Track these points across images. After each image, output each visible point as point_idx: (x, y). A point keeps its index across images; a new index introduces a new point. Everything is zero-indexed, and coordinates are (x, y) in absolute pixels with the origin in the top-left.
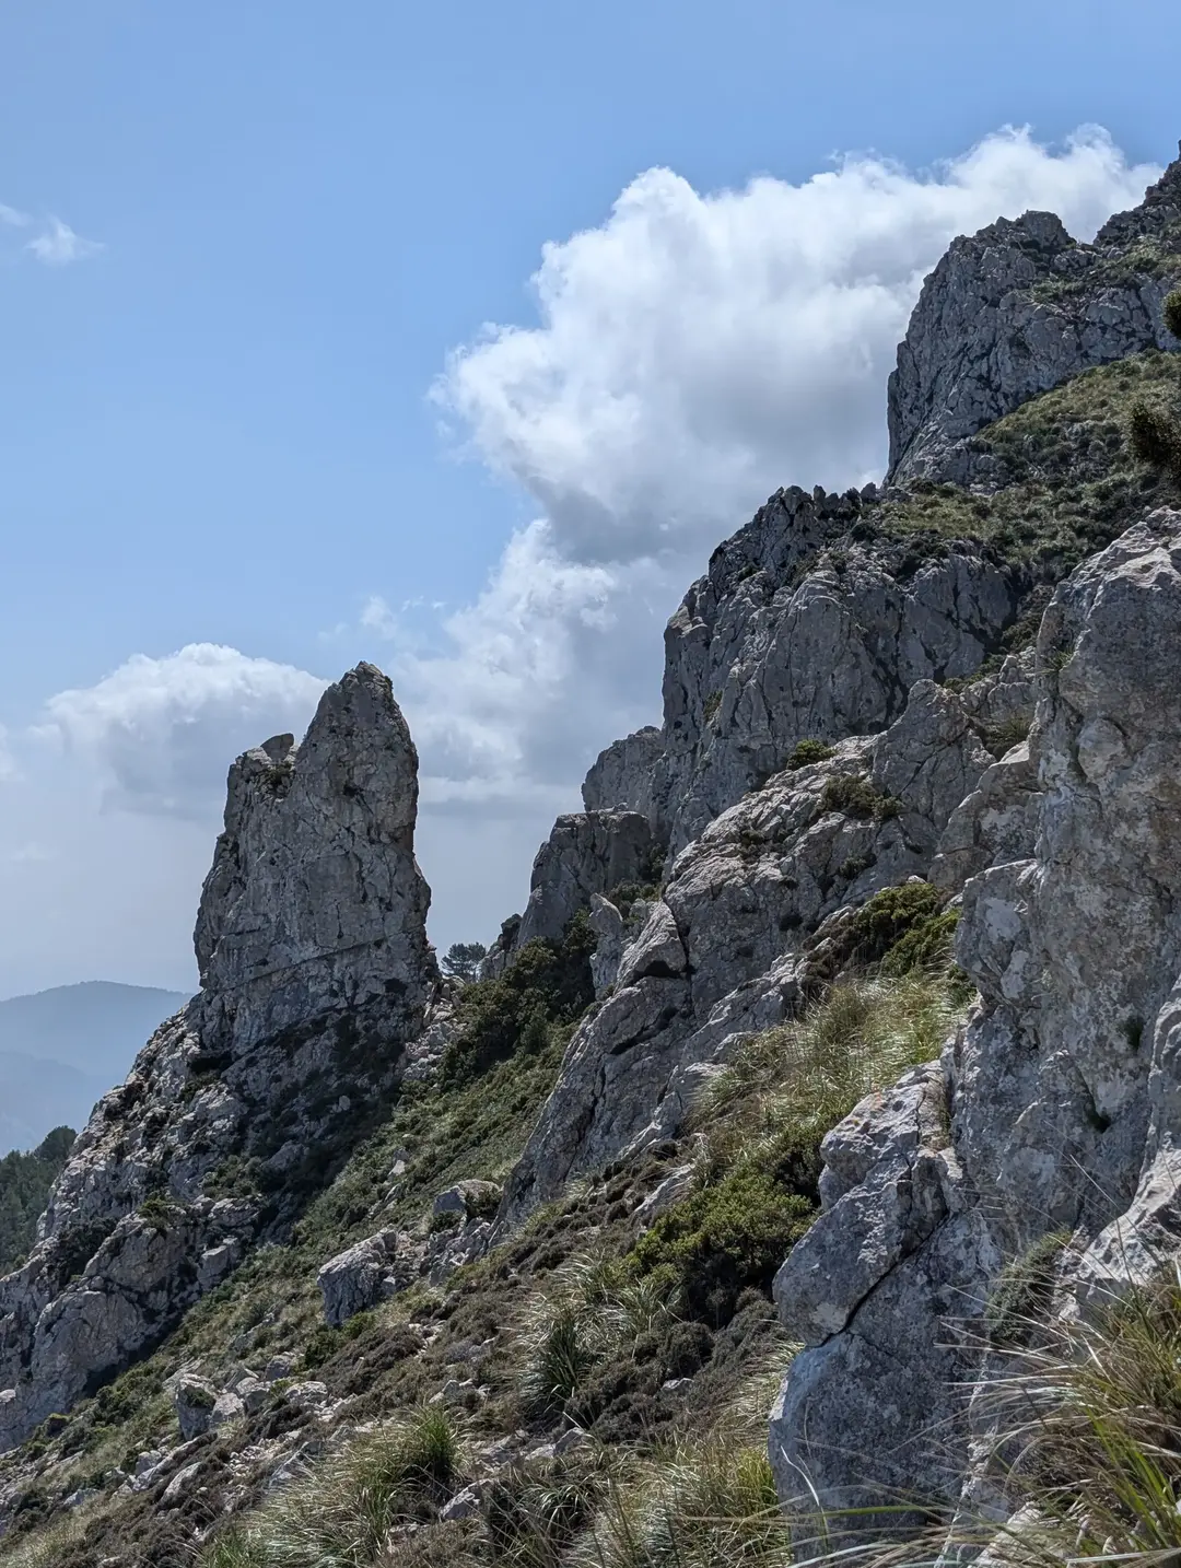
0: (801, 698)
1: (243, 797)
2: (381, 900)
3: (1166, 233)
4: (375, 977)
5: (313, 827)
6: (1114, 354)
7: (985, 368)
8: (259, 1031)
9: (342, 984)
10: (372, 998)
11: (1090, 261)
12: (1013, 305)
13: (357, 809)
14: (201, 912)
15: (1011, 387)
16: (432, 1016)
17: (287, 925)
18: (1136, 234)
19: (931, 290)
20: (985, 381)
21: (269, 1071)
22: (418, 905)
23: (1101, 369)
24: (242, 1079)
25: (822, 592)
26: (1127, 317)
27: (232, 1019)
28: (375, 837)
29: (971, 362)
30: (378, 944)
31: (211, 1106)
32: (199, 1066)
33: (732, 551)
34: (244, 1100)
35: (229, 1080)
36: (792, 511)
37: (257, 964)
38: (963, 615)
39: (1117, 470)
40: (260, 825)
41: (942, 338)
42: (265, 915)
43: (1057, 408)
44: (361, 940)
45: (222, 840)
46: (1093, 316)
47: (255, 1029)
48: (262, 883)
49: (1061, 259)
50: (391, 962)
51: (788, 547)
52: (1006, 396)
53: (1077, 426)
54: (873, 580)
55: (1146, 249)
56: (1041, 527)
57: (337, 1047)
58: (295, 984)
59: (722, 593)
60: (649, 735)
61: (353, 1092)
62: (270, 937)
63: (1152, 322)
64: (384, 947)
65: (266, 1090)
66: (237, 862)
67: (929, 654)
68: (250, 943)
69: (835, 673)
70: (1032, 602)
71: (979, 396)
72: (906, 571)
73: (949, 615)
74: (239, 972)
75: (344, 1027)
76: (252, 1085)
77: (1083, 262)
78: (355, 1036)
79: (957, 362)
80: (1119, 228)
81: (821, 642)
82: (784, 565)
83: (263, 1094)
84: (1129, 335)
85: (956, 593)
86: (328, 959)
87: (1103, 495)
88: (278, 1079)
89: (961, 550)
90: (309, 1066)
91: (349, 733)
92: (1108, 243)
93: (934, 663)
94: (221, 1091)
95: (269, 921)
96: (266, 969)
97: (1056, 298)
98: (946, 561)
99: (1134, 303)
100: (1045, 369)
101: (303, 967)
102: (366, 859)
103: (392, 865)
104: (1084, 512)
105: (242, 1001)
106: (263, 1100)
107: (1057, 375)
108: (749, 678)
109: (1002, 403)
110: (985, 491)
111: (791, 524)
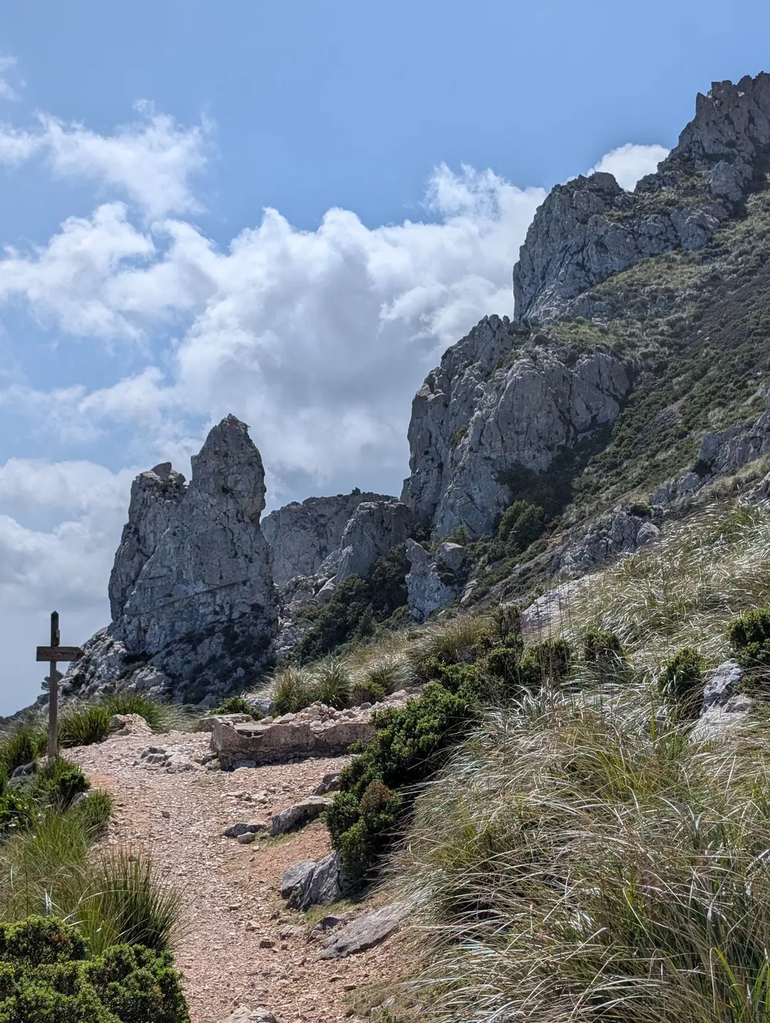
0: (520, 430)
1: (141, 501)
2: (246, 556)
3: (678, 186)
4: (243, 602)
5: (203, 512)
6: (657, 251)
7: (580, 257)
8: (166, 637)
9: (222, 607)
10: (243, 615)
11: (635, 201)
12: (596, 223)
13: (231, 501)
14: (114, 571)
15: (597, 269)
16: (282, 625)
17: (184, 572)
18: (660, 186)
19: (541, 214)
20: (581, 266)
21: (182, 658)
22: (268, 560)
23: (653, 259)
24: (165, 662)
25: (528, 369)
26: (664, 231)
27: (145, 632)
28: (241, 519)
29: (572, 255)
30: (244, 583)
31: (147, 679)
32: (128, 660)
33: (456, 352)
34: (168, 675)
35: (156, 664)
36: (495, 328)
37: (165, 596)
38: (605, 387)
39: (676, 312)
40: (155, 516)
41: (550, 243)
42: (168, 567)
43: (633, 278)
44: (234, 580)
45: (127, 527)
46: (644, 229)
47: (163, 636)
48: (167, 547)
49: (618, 199)
50: (253, 594)
51: (493, 349)
52: (594, 275)
53: (647, 289)
54: (554, 364)
55: (667, 194)
56: (638, 341)
57: (225, 643)
58: (190, 608)
59: (453, 375)
60: (295, 507)
61: (246, 666)
62: (173, 579)
63: (679, 234)
64: (248, 584)
65: (181, 669)
66: (138, 540)
67: (588, 408)
68: (159, 584)
69: (539, 415)
70: (641, 381)
71: (579, 274)
72: (571, 360)
73: (598, 386)
74: (151, 601)
75: (227, 631)
76: (172, 666)
77: (632, 201)
78: (236, 636)
79: (562, 254)
80: (649, 183)
81: (530, 397)
82: (491, 359)
83: (180, 672)
84: (666, 241)
85: (600, 375)
86: (212, 593)
87: (671, 325)
88: (189, 662)
89: (600, 350)
90: (208, 654)
91: (226, 455)
92: (644, 192)
93: (591, 412)
94: (152, 671)
95: (171, 570)
96: (171, 600)
97: (619, 220)
98: (593, 356)
99: (668, 223)
100: (616, 259)
101: (196, 597)
102: (236, 531)
103: (252, 535)
104: (662, 333)
105: (153, 620)
106: (181, 675)
107: (624, 263)
108: (488, 418)
109: (592, 278)
110: (602, 322)
111: (494, 336)
